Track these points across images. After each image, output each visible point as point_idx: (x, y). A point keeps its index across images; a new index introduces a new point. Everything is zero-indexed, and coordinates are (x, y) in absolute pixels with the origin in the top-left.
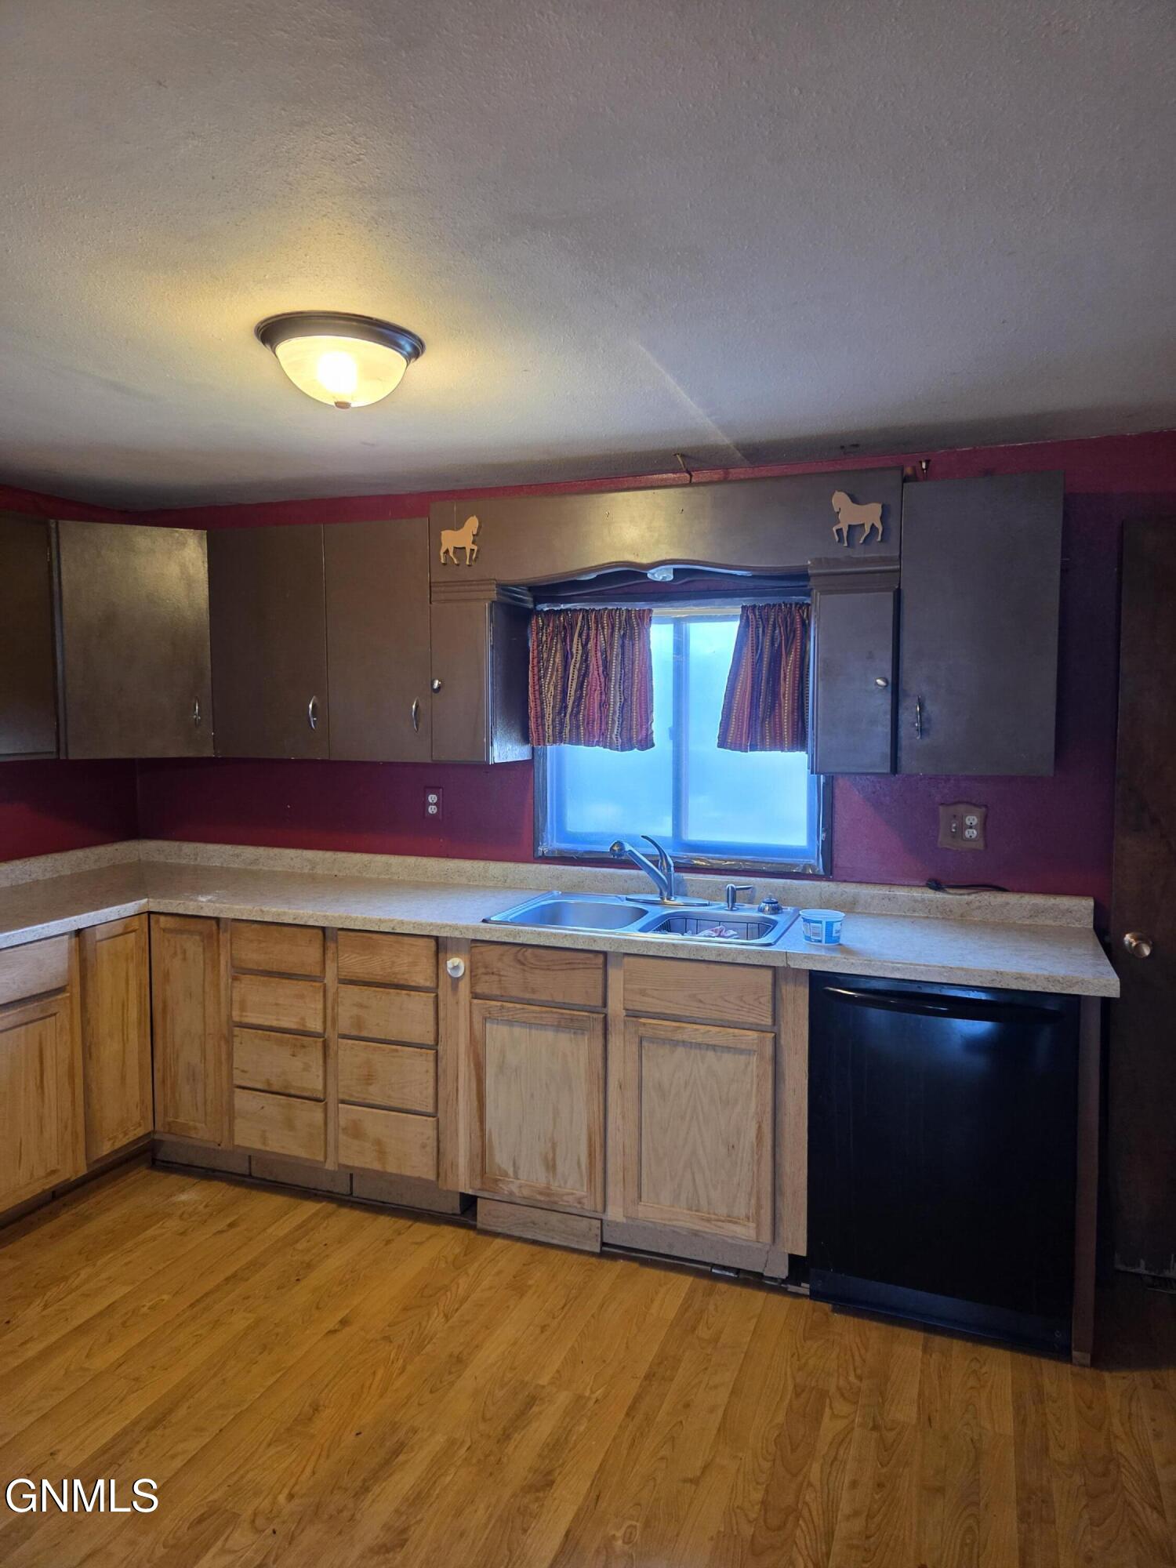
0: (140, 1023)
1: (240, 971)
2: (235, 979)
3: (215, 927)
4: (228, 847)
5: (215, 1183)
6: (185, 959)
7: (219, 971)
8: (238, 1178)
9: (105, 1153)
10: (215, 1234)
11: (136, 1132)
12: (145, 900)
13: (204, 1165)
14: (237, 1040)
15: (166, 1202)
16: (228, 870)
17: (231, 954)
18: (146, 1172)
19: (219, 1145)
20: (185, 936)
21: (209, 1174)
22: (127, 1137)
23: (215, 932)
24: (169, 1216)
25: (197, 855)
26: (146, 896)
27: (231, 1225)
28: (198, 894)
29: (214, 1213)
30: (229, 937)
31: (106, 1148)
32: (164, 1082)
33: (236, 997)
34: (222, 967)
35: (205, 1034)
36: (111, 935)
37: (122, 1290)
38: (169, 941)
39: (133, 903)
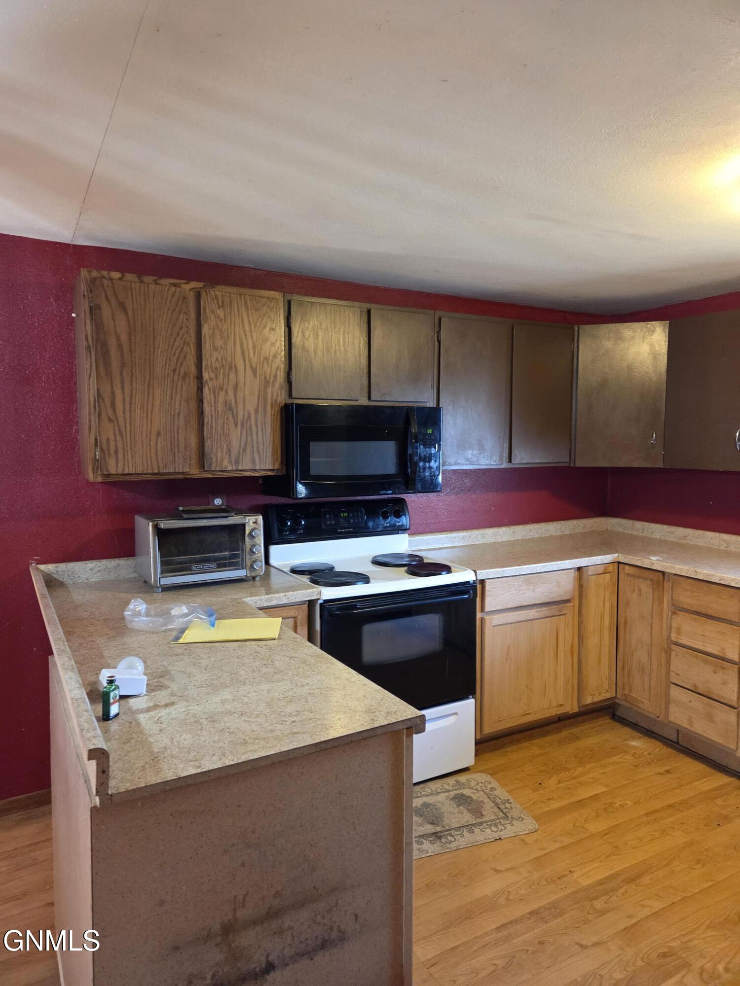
0: (610, 628)
1: (678, 609)
2: (674, 613)
3: (661, 577)
4: (665, 527)
5: (653, 740)
6: (640, 595)
7: (663, 606)
8: (669, 742)
9: (588, 703)
10: (656, 774)
11: (606, 694)
12: (617, 555)
13: (647, 728)
14: (673, 654)
15: (623, 743)
16: (665, 542)
17: (672, 598)
18: (609, 720)
19: (658, 717)
20: (640, 580)
21: (650, 734)
22: (601, 696)
23: (661, 580)
24: (626, 752)
25: (644, 530)
26: (617, 552)
27: (668, 772)
28: (649, 555)
29: (655, 760)
30: (671, 585)
31: (589, 700)
32: (623, 669)
33: (674, 625)
34: (665, 604)
35: (651, 645)
36: (597, 573)
37: (601, 789)
38: (630, 582)
39: (609, 556)
